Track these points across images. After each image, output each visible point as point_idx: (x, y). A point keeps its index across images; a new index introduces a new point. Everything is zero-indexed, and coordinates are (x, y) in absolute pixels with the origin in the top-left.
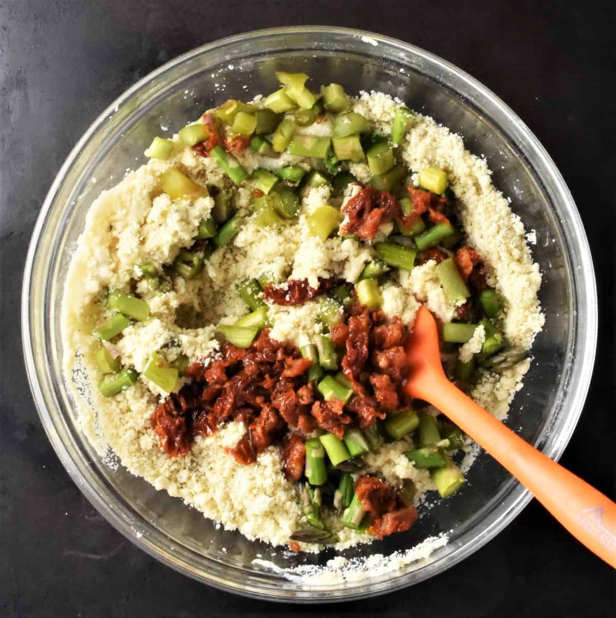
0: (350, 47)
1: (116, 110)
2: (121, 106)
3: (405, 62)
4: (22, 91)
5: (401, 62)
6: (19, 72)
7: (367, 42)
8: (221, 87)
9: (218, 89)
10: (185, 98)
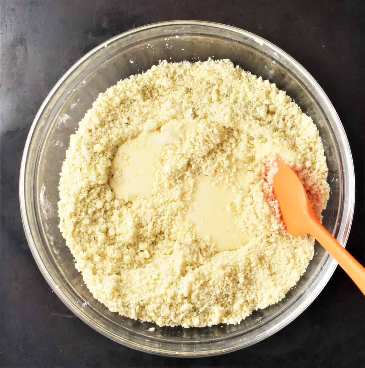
0: (247, 42)
1: (106, 46)
2: (108, 45)
3: (276, 58)
4: (24, 46)
5: (274, 57)
6: (22, 35)
7: (257, 42)
8: (169, 46)
9: (167, 47)
10: (147, 48)
